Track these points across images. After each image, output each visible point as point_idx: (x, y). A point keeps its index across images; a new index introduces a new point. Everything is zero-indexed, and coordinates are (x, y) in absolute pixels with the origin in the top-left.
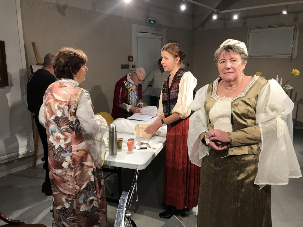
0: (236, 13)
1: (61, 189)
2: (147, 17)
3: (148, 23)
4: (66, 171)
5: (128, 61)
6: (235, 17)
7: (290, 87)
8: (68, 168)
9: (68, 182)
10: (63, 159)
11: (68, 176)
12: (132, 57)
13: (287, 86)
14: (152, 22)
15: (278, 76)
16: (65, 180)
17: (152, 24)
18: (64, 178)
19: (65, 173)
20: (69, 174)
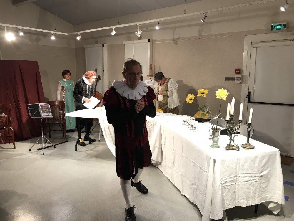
5: (235, 74)
12: (239, 70)
14: (278, 27)
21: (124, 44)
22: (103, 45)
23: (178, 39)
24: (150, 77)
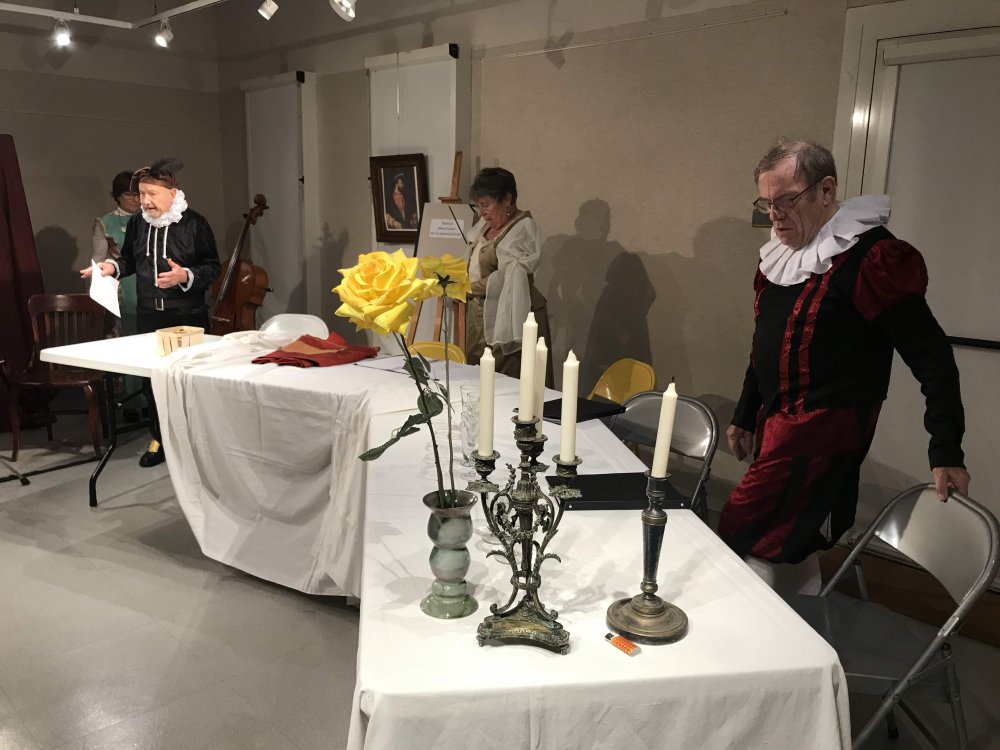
21: (368, 70)
22: (301, 77)
23: (567, 39)
24: (453, 206)
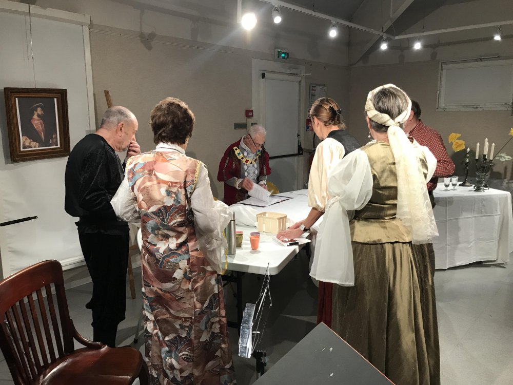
0: (419, 39)
1: (172, 311)
2: (276, 48)
3: (276, 58)
4: (180, 284)
5: (245, 118)
6: (418, 46)
7: (507, 157)
8: (183, 279)
9: (184, 299)
10: (175, 266)
11: (183, 291)
12: (252, 111)
13: (502, 155)
14: (283, 55)
15: (487, 139)
16: (179, 296)
17: (284, 58)
18: (177, 294)
19: (178, 286)
20: (185, 288)
